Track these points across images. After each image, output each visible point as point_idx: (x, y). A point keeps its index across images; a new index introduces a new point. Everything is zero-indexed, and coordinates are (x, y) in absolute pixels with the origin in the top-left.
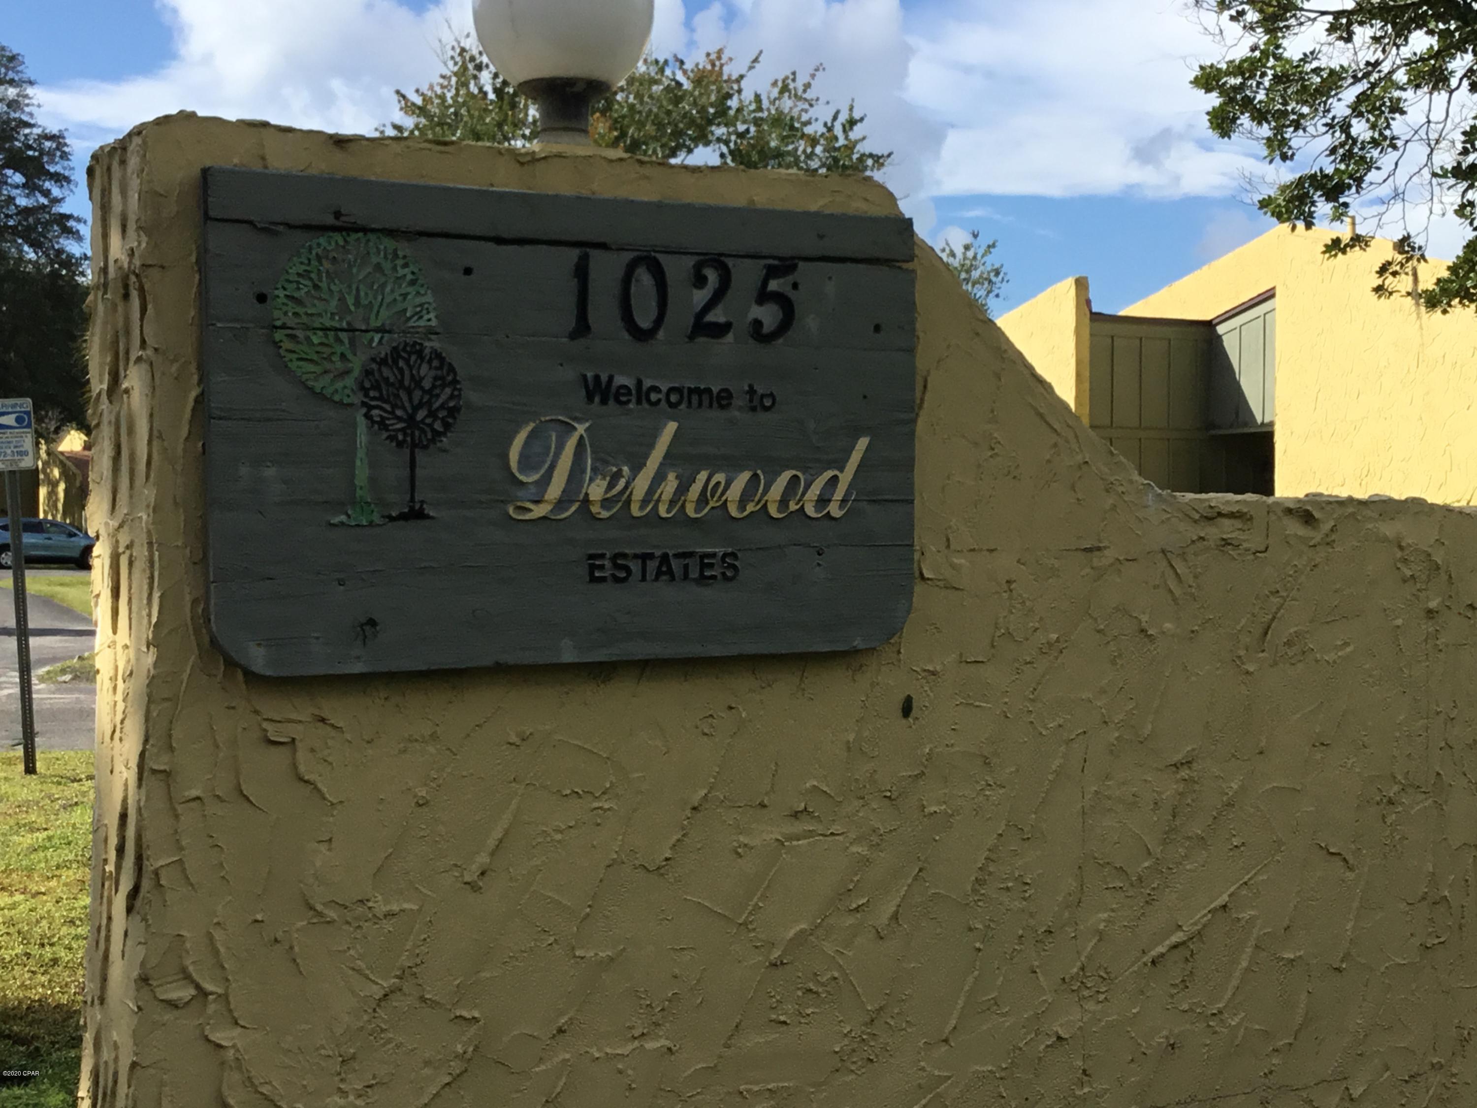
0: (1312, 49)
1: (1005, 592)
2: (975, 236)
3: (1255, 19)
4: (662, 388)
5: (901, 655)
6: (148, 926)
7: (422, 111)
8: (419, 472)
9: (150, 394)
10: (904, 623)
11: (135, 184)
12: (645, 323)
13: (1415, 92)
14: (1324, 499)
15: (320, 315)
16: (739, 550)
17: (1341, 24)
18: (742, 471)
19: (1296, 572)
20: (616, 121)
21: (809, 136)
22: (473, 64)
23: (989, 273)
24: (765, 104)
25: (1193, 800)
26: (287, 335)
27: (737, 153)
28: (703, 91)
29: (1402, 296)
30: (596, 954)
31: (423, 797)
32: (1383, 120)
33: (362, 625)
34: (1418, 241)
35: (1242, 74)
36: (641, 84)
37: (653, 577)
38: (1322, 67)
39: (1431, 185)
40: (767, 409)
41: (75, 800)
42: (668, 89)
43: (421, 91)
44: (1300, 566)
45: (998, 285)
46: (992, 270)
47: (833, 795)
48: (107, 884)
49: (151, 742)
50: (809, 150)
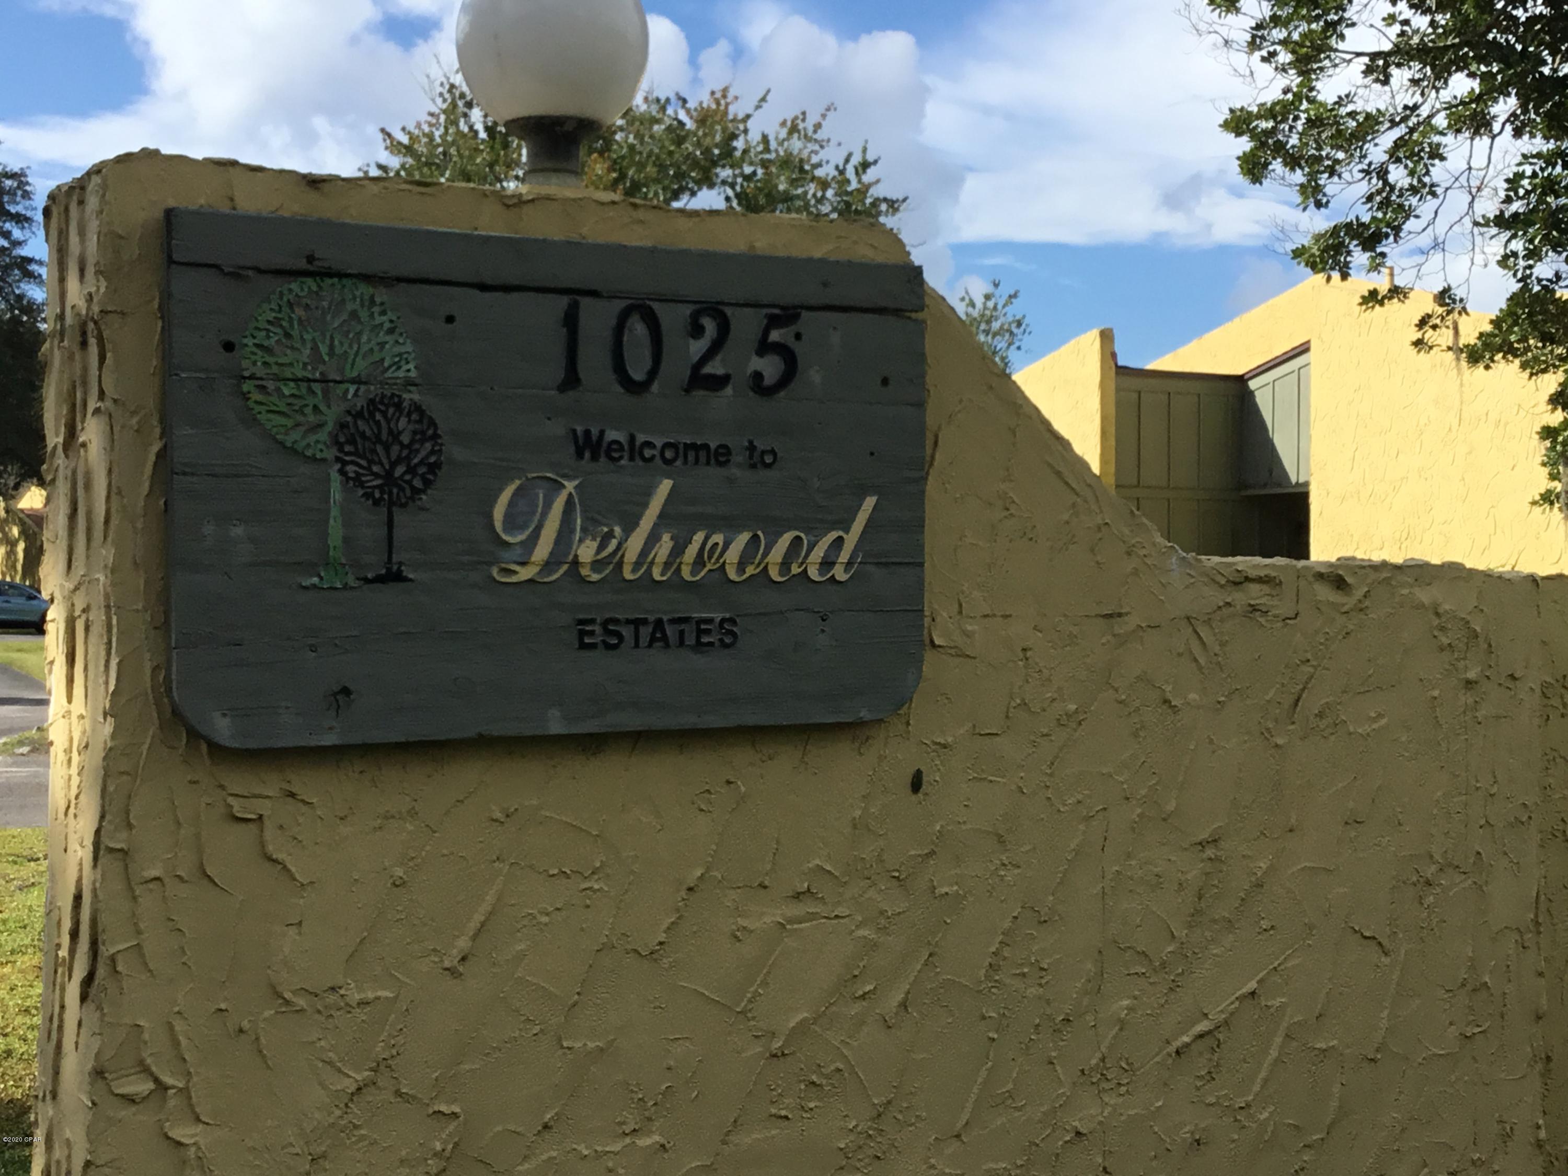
0: (1347, 92)
1: (1022, 660)
2: (996, 285)
3: (1287, 61)
4: (656, 443)
5: (910, 728)
6: (103, 1015)
7: (408, 150)
8: (397, 533)
9: (108, 449)
10: (913, 693)
11: (93, 226)
12: (638, 375)
13: (1456, 137)
14: (1357, 563)
15: (291, 364)
16: (738, 616)
17: (1378, 66)
18: (740, 532)
19: (1327, 639)
20: (615, 162)
21: (820, 178)
22: (463, 101)
23: (1010, 324)
24: (773, 145)
25: (1219, 882)
26: (257, 386)
27: (743, 196)
28: (707, 131)
29: (1443, 351)
30: (585, 1045)
31: (401, 878)
32: (1422, 166)
33: (335, 694)
34: (1459, 293)
35: (1274, 118)
36: (642, 123)
37: (646, 644)
38: (1358, 110)
39: (1473, 235)
40: (768, 466)
41: (32, 880)
42: (669, 129)
43: (408, 129)
44: (1331, 634)
45: (1020, 337)
46: (1013, 322)
47: (837, 874)
48: (60, 970)
49: (108, 817)
50: (819, 194)
